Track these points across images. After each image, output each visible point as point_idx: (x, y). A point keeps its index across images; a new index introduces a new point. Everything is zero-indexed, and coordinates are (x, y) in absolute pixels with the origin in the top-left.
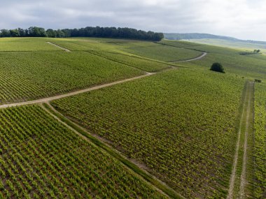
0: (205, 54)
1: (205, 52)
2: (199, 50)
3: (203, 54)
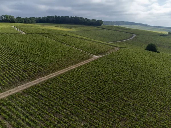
0: (135, 35)
1: (134, 34)
2: (130, 33)
3: (133, 36)
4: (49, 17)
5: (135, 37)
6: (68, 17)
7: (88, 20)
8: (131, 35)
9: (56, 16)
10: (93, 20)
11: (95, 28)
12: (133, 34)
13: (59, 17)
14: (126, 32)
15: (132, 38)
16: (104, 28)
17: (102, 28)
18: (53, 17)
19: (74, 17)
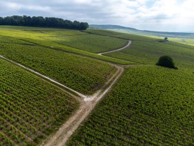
0: (130, 42)
1: (129, 40)
2: (124, 39)
3: (128, 42)
4: (15, 17)
5: (132, 44)
6: (42, 18)
7: (69, 22)
8: (126, 41)
9: (25, 16)
10: (75, 22)
11: (78, 32)
12: (127, 39)
13: (29, 17)
14: (119, 38)
15: (128, 45)
16: (91, 33)
17: (89, 33)
18: (21, 17)
19: (50, 18)
